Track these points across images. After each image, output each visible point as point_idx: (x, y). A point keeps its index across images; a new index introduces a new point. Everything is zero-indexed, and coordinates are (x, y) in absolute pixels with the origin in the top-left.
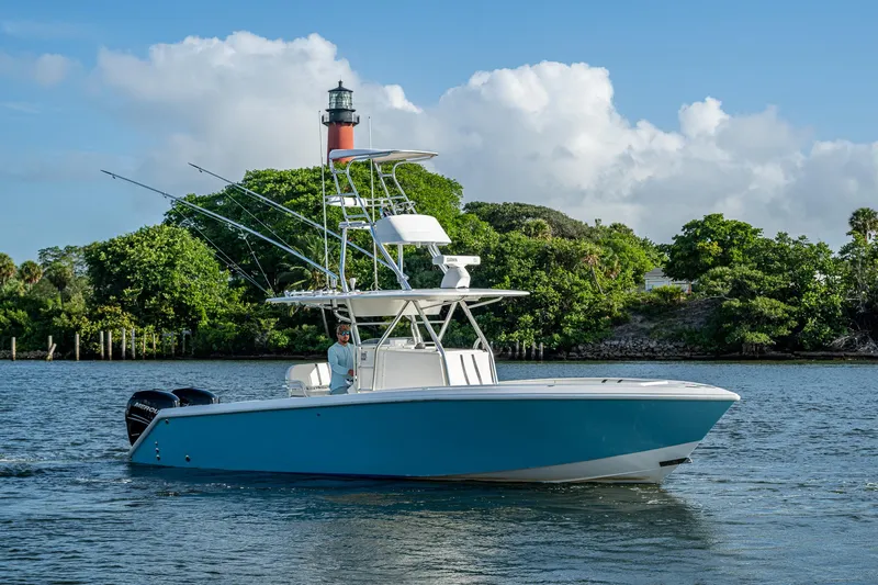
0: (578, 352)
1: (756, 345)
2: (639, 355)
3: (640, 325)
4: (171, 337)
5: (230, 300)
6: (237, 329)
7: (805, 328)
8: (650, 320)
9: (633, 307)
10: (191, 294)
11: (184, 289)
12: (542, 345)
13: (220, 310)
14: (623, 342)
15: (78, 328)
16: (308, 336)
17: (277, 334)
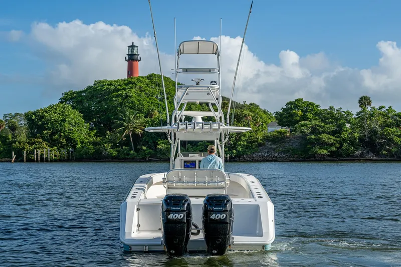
0: (244, 158)
1: (322, 155)
2: (270, 159)
3: (270, 146)
4: (64, 152)
5: (90, 136)
6: (94, 148)
7: (343, 148)
8: (274, 144)
9: (266, 138)
10: (73, 133)
11: (70, 131)
12: (228, 155)
13: (86, 141)
14: (263, 154)
15: (24, 148)
16: (125, 151)
17: (112, 151)
